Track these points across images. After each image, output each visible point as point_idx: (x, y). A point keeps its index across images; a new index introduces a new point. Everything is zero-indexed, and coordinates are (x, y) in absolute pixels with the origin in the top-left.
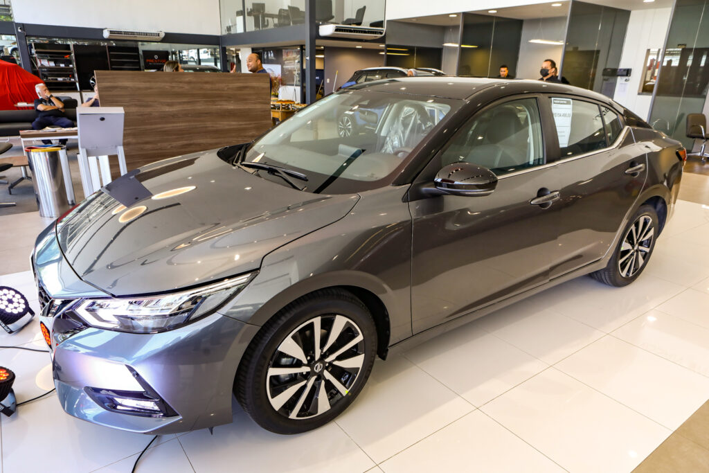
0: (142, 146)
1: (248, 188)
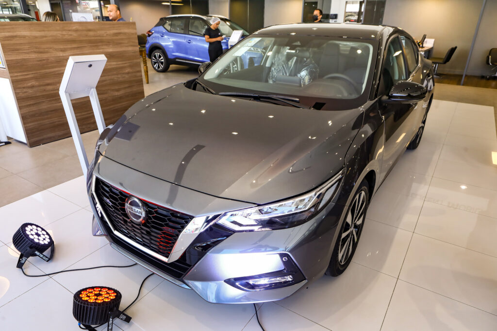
0: (42, 88)
1: (271, 117)
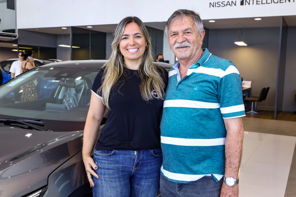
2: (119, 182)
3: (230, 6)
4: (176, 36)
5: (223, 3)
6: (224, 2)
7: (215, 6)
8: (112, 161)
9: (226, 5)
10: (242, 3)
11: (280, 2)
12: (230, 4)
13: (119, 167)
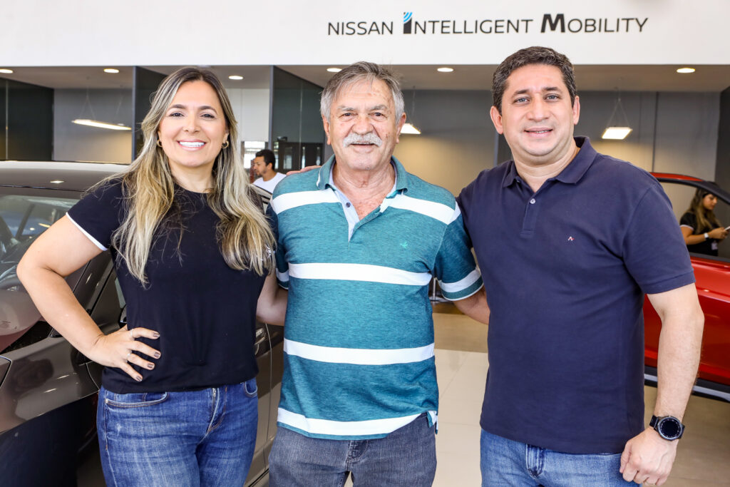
2: (186, 463)
3: (379, 33)
4: (350, 117)
5: (361, 25)
6: (365, 23)
7: (343, 34)
8: (163, 417)
9: (368, 31)
10: (407, 28)
11: (496, 32)
12: (377, 30)
13: (180, 428)
